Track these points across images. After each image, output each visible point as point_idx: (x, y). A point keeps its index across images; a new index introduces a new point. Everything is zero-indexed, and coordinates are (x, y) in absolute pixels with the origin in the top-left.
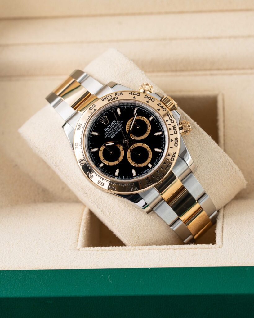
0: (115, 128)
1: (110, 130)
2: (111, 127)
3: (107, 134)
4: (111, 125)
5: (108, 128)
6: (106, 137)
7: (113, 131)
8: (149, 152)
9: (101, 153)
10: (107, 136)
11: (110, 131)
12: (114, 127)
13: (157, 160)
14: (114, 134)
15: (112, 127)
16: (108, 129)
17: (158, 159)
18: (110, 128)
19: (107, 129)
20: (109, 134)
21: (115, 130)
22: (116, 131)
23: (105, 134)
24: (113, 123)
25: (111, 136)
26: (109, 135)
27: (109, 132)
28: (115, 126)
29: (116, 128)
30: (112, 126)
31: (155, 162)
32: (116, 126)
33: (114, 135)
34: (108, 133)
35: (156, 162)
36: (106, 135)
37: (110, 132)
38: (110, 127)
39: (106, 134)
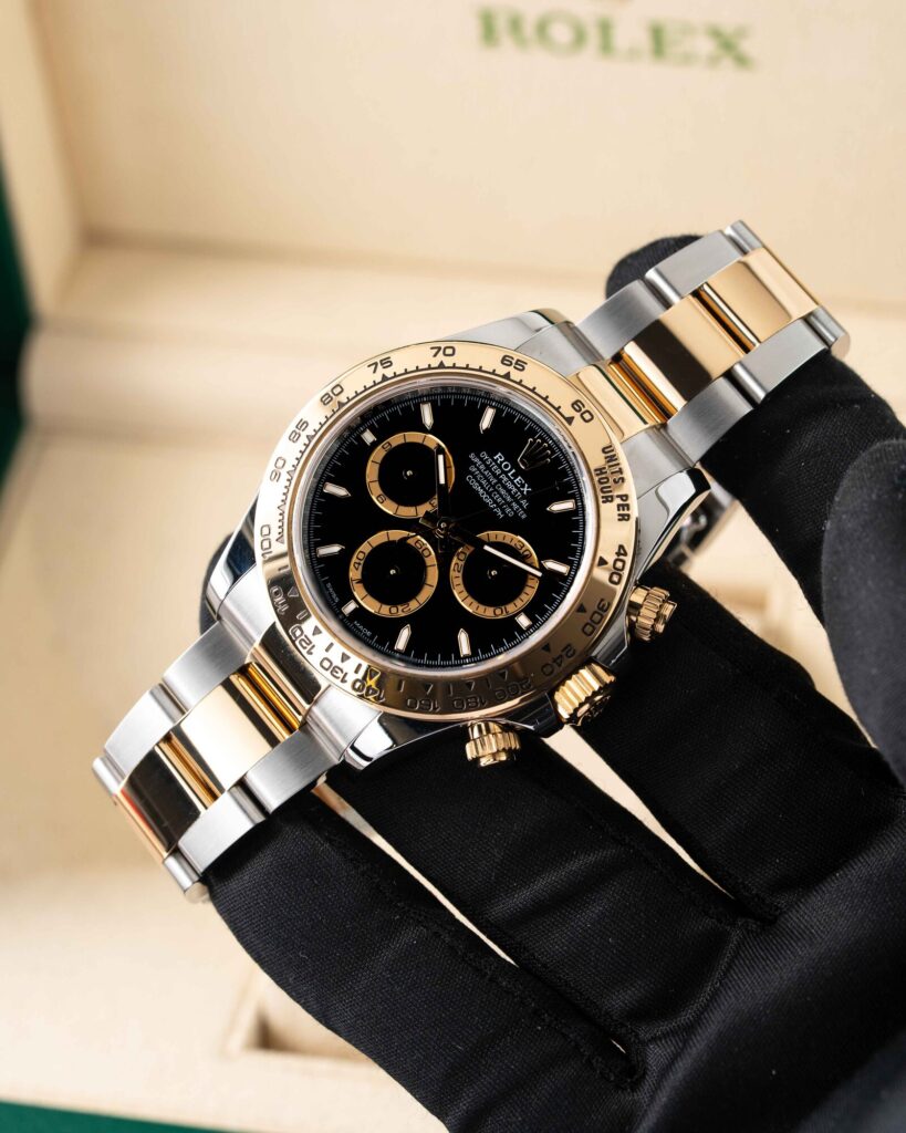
0: (503, 492)
1: (499, 472)
2: (507, 476)
3: (484, 462)
4: (515, 476)
5: (506, 466)
6: (472, 456)
7: (490, 483)
8: (400, 608)
9: (414, 437)
10: (477, 460)
11: (494, 474)
12: (505, 487)
13: (369, 633)
14: (481, 485)
15: (505, 479)
16: (500, 466)
17: (372, 638)
18: (503, 472)
19: (502, 462)
20: (482, 467)
21: (496, 490)
22: (489, 494)
23: (484, 455)
24: (523, 486)
25: (475, 477)
26: (479, 469)
27: (488, 468)
28: (509, 491)
29: (501, 496)
30: (512, 482)
31: (361, 627)
32: (510, 494)
33: (476, 486)
34: (486, 465)
35: (359, 630)
36: (478, 456)
37: (491, 471)
38: (506, 473)
39: (481, 459)
